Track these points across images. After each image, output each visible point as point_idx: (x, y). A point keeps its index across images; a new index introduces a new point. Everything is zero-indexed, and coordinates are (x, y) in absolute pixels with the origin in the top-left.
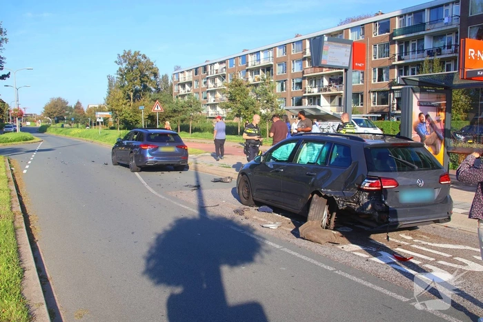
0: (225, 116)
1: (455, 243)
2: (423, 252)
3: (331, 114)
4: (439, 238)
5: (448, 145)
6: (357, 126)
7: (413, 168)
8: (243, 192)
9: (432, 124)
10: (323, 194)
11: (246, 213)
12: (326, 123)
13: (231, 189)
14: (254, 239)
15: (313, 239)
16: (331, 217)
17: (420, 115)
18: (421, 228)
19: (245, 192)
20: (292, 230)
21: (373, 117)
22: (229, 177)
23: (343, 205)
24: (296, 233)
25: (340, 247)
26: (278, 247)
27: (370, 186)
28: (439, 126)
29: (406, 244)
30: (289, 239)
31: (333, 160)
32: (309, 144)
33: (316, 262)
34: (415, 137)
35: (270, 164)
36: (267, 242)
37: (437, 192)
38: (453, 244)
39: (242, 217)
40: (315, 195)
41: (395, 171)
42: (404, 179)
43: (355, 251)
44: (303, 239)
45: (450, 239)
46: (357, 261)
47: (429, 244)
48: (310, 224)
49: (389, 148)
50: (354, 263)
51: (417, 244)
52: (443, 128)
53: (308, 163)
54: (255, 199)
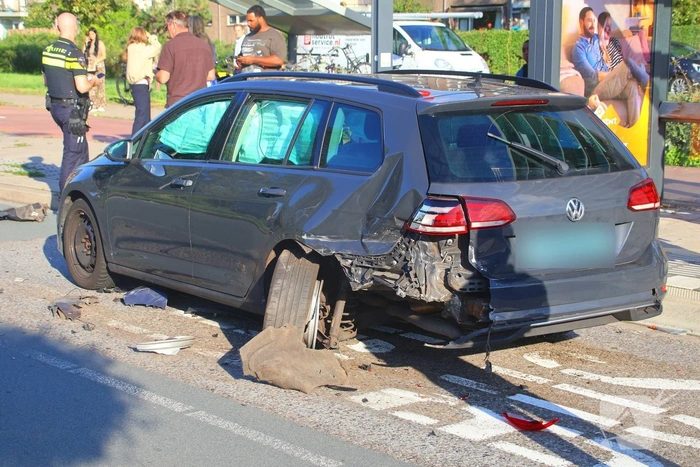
0: (24, 14)
1: (677, 373)
2: (586, 403)
3: (341, 11)
4: (633, 363)
5: (662, 97)
6: (414, 47)
7: (555, 168)
8: (78, 249)
9: (616, 40)
10: (308, 251)
11: (88, 313)
12: (326, 38)
13: (42, 242)
14: (107, 391)
15: (281, 379)
16: (332, 313)
17: (583, 14)
18: (585, 335)
19: (83, 248)
20: (221, 355)
21: (460, 19)
22: (37, 206)
23: (363, 279)
24: (232, 364)
25: (357, 398)
26: (178, 407)
27: (437, 223)
28: (637, 45)
29: (542, 381)
30: (211, 383)
31: (332, 152)
32: (266, 103)
33: (287, 448)
34: (568, 80)
35: (155, 165)
36: (146, 395)
37: (622, 234)
38: (671, 377)
39: (75, 324)
40: (285, 254)
41: (506, 178)
42: (533, 199)
43: (398, 409)
44: (254, 379)
45: (663, 364)
46: (404, 436)
47: (606, 379)
48: (272, 337)
49: (492, 112)
50: (395, 444)
51: (574, 381)
52: (648, 50)
53: (265, 161)
54: (114, 268)
